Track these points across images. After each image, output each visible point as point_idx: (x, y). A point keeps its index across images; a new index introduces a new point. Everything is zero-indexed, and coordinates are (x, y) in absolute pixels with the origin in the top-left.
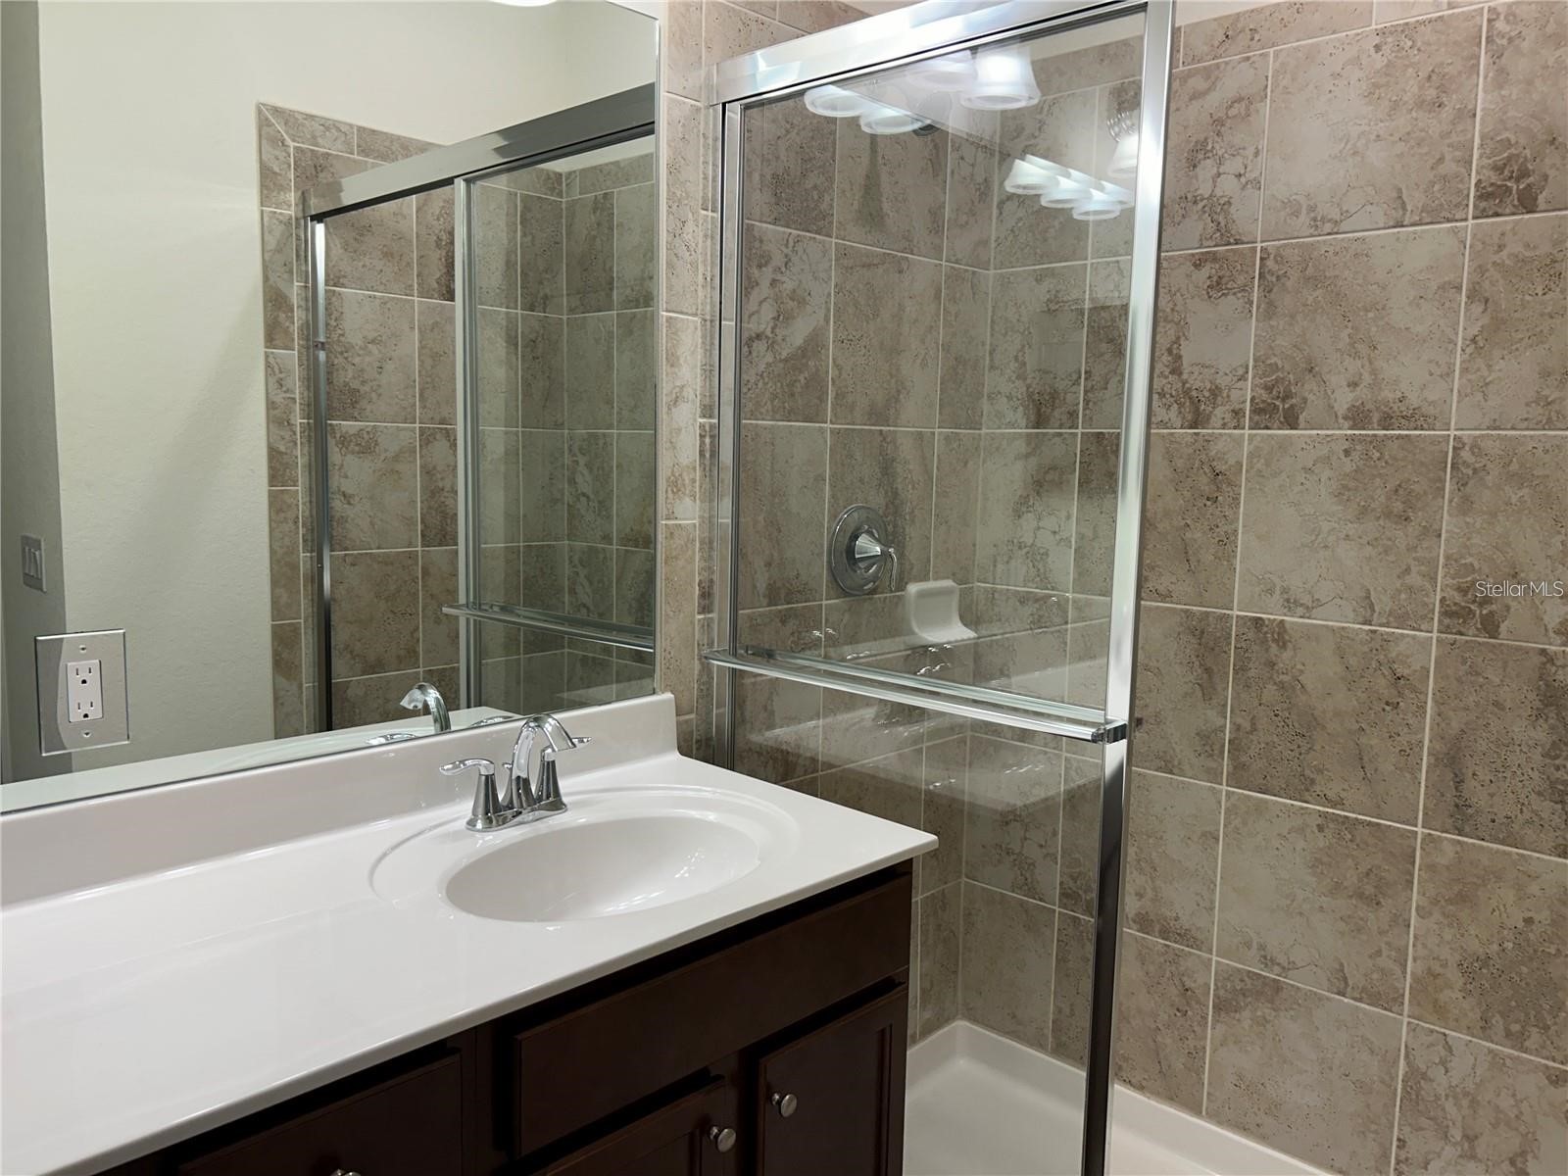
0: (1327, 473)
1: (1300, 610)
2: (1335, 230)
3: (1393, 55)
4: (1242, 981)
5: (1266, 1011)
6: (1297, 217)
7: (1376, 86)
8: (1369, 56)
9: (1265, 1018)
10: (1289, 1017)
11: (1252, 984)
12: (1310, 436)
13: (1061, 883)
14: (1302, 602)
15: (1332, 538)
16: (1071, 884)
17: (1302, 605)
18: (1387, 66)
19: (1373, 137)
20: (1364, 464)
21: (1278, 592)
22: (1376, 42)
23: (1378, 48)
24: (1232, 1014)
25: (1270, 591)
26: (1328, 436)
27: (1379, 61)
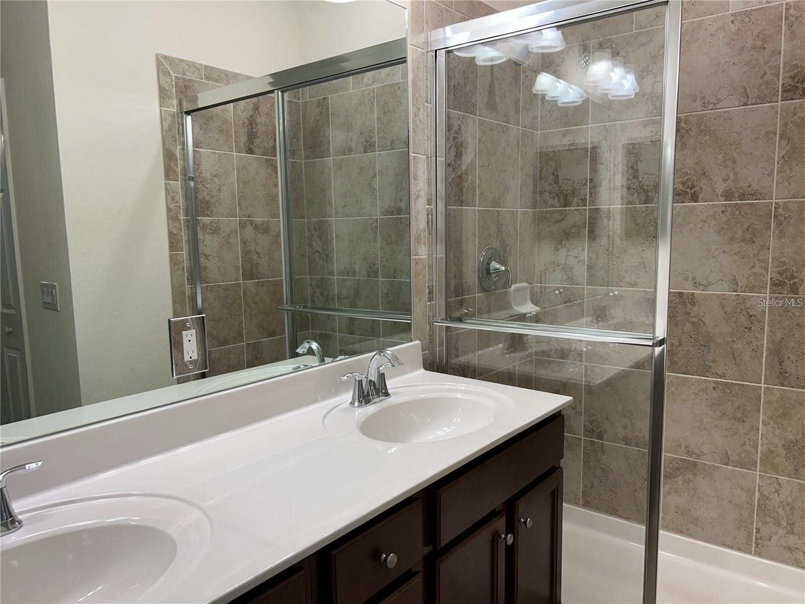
0: (714, 222)
1: (702, 287)
2: (714, 108)
3: (740, 25)
4: (677, 463)
5: (690, 476)
6: (695, 102)
7: (733, 39)
8: (729, 26)
9: (689, 479)
10: (701, 478)
11: (683, 464)
12: (704, 205)
13: (584, 426)
14: (702, 283)
15: (717, 252)
16: (590, 425)
17: (702, 285)
18: (737, 30)
19: (732, 64)
20: (732, 217)
21: (690, 279)
22: (732, 19)
23: (733, 22)
24: (673, 479)
25: (687, 279)
26: (713, 205)
27: (734, 28)
